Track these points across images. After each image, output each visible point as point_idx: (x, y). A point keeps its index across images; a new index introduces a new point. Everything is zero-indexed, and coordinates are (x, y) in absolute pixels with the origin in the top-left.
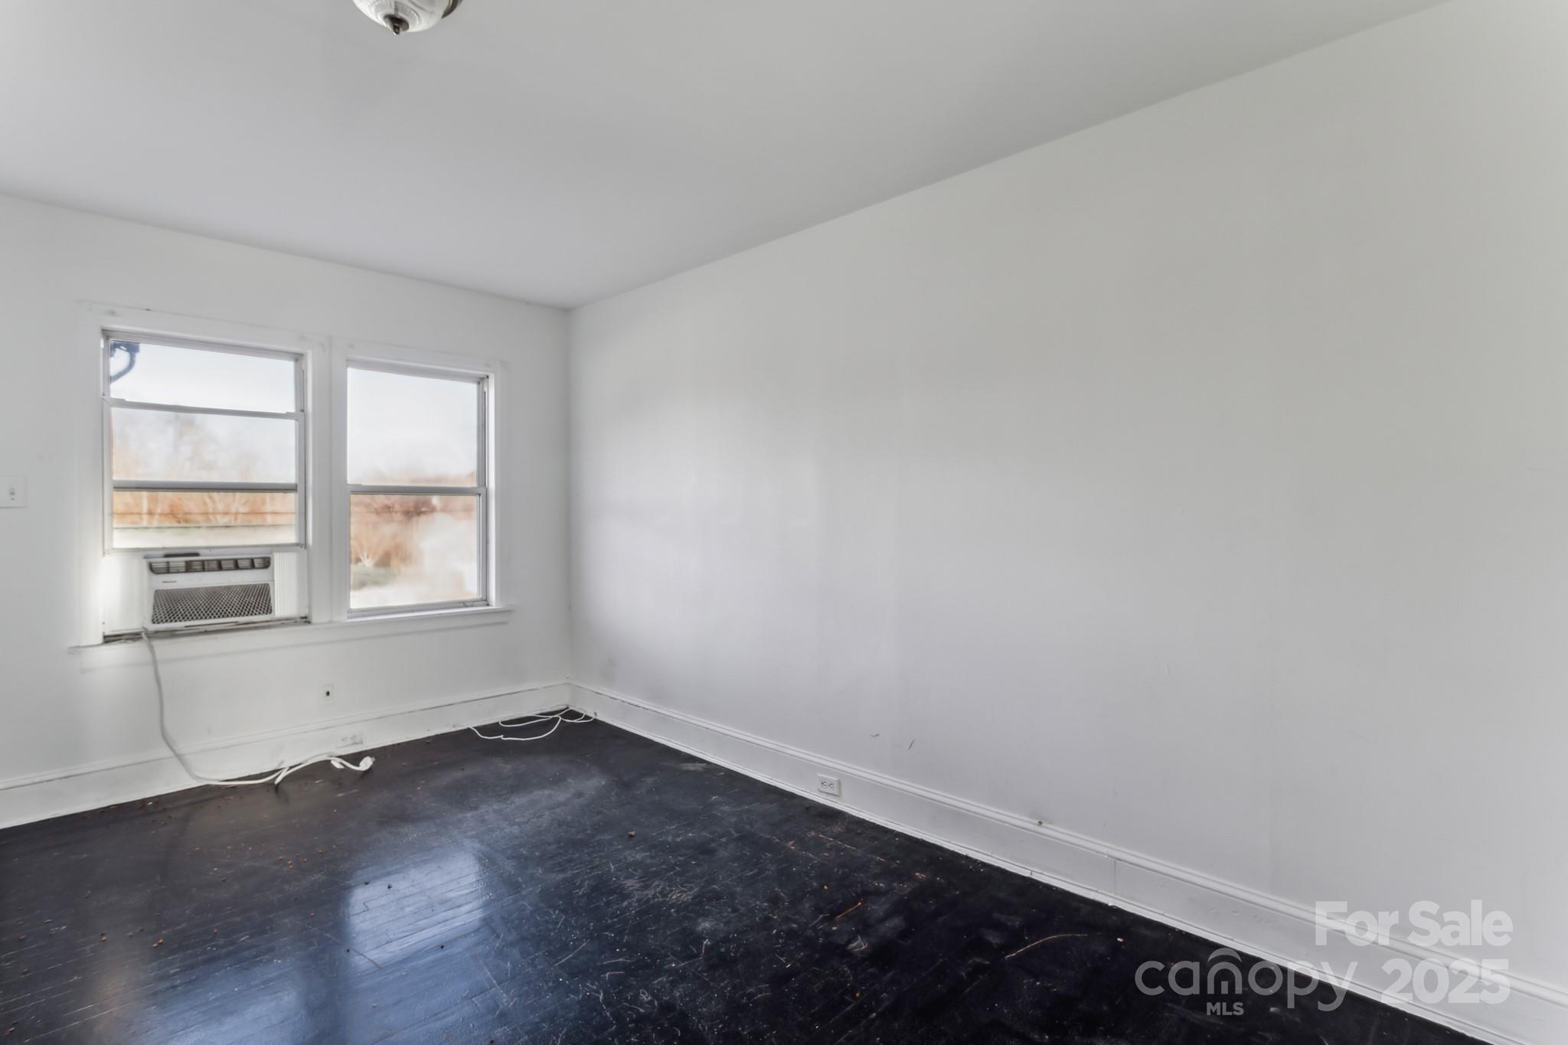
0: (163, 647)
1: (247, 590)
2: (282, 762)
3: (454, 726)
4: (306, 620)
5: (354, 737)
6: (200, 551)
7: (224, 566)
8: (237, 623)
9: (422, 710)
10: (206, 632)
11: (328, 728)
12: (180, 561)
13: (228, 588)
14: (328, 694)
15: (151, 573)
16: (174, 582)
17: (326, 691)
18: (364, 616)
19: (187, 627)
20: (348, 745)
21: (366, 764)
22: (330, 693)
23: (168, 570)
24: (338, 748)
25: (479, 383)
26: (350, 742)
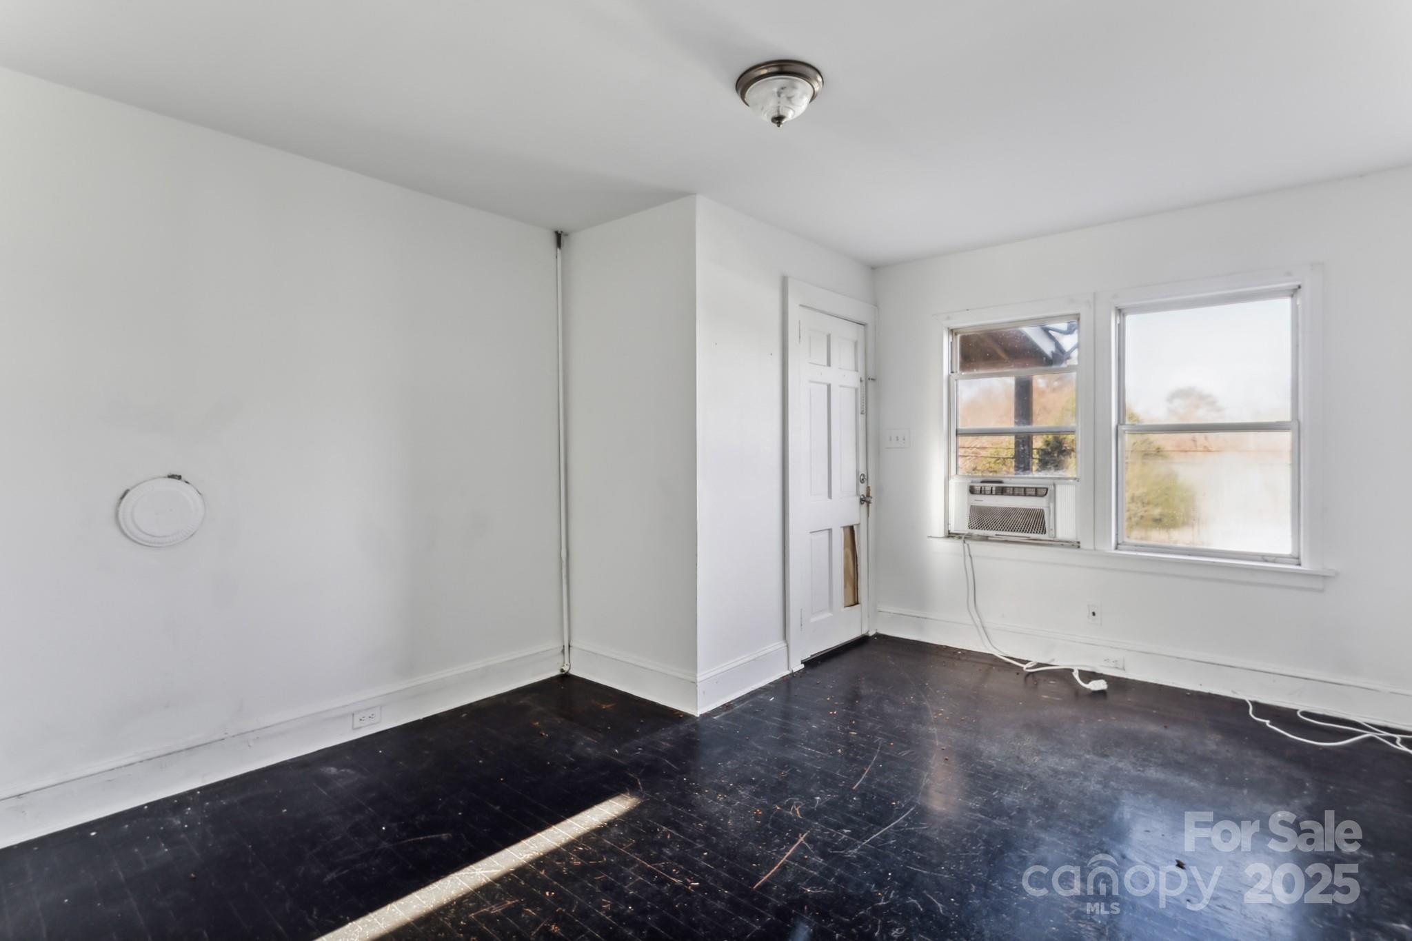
0: (977, 547)
1: (1028, 512)
2: (1053, 660)
3: (1234, 692)
4: (1077, 545)
5: (1115, 661)
6: (1004, 480)
7: (1028, 493)
8: (1029, 539)
9: (1192, 660)
10: (1006, 541)
11: (1093, 645)
12: (988, 486)
13: (1015, 509)
14: (1094, 614)
15: (969, 494)
16: (982, 501)
17: (1091, 612)
18: (1136, 551)
19: (996, 535)
20: (1111, 667)
21: (1098, 685)
22: (1096, 613)
23: (982, 492)
24: (1102, 666)
25: (1292, 296)
26: (1113, 665)
